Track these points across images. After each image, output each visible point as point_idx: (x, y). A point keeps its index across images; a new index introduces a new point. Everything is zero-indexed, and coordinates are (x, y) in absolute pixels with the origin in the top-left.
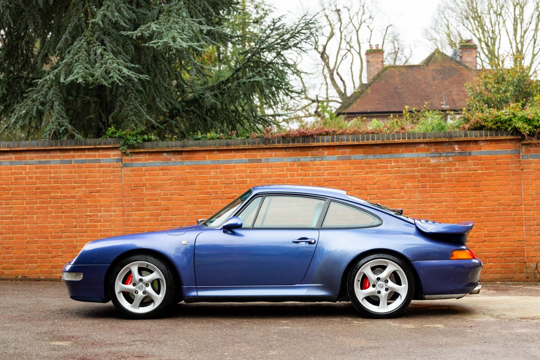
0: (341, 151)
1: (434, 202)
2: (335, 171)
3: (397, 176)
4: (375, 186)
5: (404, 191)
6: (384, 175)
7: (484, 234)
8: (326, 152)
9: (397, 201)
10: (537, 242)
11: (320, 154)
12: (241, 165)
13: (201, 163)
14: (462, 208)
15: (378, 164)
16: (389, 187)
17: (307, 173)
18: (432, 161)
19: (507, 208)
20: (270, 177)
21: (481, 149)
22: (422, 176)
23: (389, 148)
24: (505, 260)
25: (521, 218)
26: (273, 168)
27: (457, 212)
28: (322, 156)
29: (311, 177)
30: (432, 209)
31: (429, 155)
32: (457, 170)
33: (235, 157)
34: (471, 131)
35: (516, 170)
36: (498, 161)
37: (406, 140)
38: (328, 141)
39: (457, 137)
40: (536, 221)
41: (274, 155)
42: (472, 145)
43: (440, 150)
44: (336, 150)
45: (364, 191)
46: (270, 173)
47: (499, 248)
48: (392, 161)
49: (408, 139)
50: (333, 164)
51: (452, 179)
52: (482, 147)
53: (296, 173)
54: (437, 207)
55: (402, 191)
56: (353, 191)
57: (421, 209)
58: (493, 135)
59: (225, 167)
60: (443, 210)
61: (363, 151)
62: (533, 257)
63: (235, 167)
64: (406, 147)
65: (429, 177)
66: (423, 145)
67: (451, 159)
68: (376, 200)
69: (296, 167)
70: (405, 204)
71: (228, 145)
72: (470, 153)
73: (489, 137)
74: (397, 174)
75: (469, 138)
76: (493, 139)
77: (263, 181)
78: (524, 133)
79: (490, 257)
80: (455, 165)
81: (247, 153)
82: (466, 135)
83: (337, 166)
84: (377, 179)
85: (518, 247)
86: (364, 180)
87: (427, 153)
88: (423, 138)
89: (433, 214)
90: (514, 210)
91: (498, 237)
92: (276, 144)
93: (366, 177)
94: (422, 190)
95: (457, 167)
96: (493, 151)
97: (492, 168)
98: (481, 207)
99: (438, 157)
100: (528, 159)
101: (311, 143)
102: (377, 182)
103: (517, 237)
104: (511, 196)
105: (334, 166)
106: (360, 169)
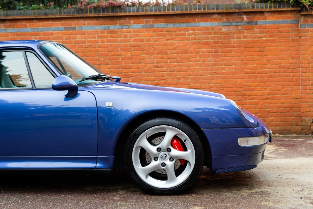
0: (145, 20)
1: (225, 65)
2: (140, 38)
3: (194, 42)
4: (175, 51)
5: (199, 55)
6: (182, 42)
7: (267, 92)
8: (132, 21)
9: (193, 64)
10: (311, 100)
11: (127, 22)
12: (57, 32)
13: (23, 30)
14: (248, 71)
15: (178, 32)
16: (186, 52)
17: (116, 39)
18: (223, 29)
19: (286, 70)
20: (83, 43)
21: (265, 19)
22: (215, 42)
23: (187, 18)
24: (284, 115)
25: (298, 79)
26: (86, 35)
27: (244, 74)
28: (128, 25)
29: (119, 43)
30: (223, 71)
31: (221, 25)
32: (245, 37)
33: (52, 25)
34: (258, 4)
35: (295, 38)
36: (281, 29)
37: (202, 11)
38: (134, 12)
39: (245, 8)
40: (311, 82)
41: (86, 23)
42: (258, 16)
43: (230, 20)
44: (141, 19)
45: (165, 55)
46: (83, 40)
47: (280, 104)
48: (189, 29)
49: (203, 9)
50: (139, 31)
51: (241, 45)
52: (266, 17)
53: (106, 40)
54: (227, 69)
55: (198, 56)
56: (156, 55)
57: (214, 71)
58: (276, 7)
59: (44, 34)
60: (233, 72)
61: (165, 20)
62: (308, 112)
63: (52, 34)
64: (201, 17)
65: (221, 43)
66: (216, 16)
67: (240, 28)
68: (175, 63)
69: (106, 34)
70: (200, 67)
71: (46, 14)
72: (256, 23)
73: (273, 8)
74: (193, 41)
75: (255, 10)
76: (276, 10)
77: (77, 47)
78: (305, 4)
79: (272, 112)
80: (243, 33)
81: (63, 22)
82: (253, 7)
83: (141, 34)
84: (177, 45)
85: (296, 103)
86: (165, 45)
87: (220, 22)
88: (217, 9)
89: (224, 75)
90: (292, 72)
91: (279, 95)
92: (89, 14)
93: (167, 43)
94: (215, 55)
95: (245, 34)
96: (276, 21)
97: (275, 36)
98: (265, 70)
99: (229, 26)
100: (305, 27)
101: (119, 13)
102: (176, 48)
103: (294, 95)
104: (291, 60)
105: (140, 34)
106: (162, 36)
